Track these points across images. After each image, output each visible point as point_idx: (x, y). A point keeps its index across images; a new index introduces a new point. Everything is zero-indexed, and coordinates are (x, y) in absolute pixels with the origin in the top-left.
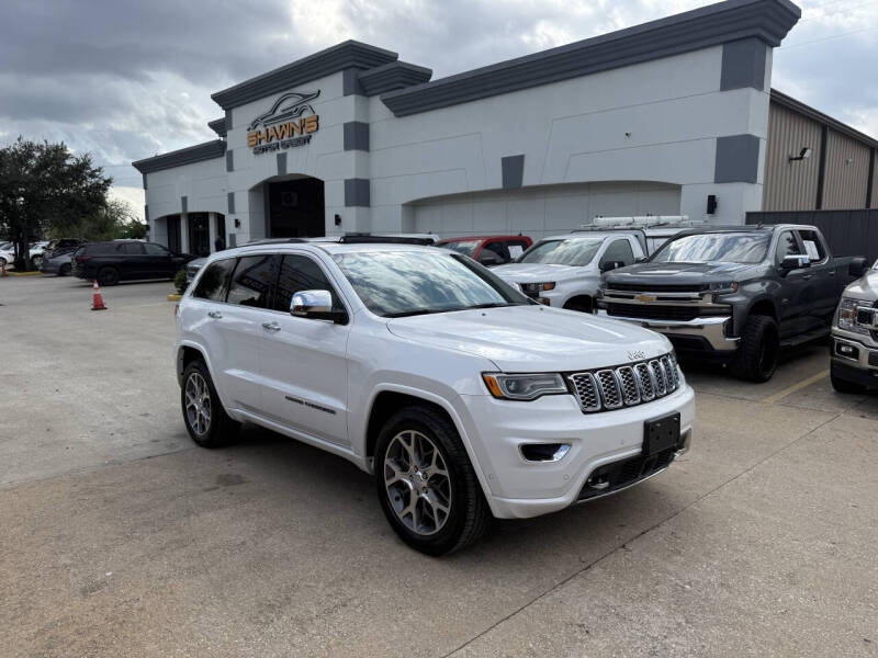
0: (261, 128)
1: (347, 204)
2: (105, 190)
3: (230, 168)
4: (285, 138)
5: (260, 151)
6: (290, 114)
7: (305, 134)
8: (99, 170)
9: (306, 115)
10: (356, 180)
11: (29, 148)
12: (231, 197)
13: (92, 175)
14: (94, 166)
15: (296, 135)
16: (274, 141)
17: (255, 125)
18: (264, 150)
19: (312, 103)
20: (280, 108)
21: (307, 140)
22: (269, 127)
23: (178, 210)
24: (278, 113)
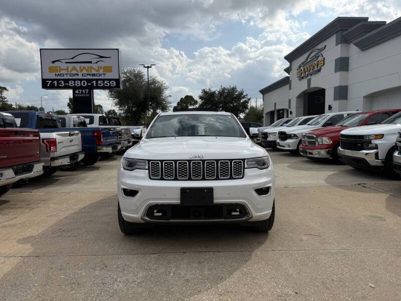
0: (302, 68)
1: (335, 99)
2: (248, 103)
3: (290, 88)
4: (311, 71)
5: (301, 78)
6: (313, 60)
7: (319, 68)
8: (247, 95)
9: (320, 58)
10: (339, 86)
11: (224, 89)
12: (290, 101)
13: (244, 98)
14: (244, 94)
15: (315, 69)
16: (307, 73)
17: (300, 67)
18: (303, 78)
19: (322, 53)
20: (310, 57)
21: (319, 70)
22: (305, 67)
23: (272, 109)
24: (309, 60)
